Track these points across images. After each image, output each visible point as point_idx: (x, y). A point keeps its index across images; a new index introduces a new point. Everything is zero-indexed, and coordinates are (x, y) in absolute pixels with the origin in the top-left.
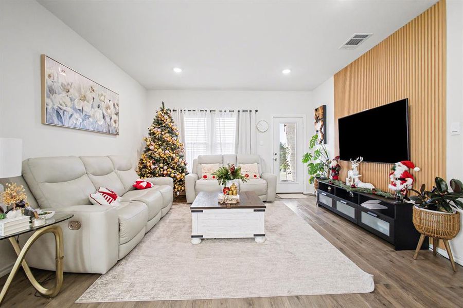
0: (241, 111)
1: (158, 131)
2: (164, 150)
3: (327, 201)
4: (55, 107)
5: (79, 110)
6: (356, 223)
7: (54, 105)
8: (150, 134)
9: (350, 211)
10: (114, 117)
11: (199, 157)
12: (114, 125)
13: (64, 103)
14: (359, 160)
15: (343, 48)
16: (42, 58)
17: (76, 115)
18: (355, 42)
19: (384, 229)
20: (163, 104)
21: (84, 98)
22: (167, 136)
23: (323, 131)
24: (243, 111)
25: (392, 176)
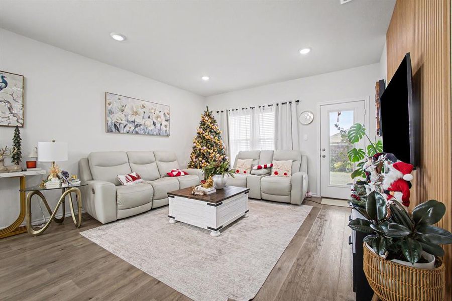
0: (280, 104)
4: (113, 122)
5: (132, 121)
7: (112, 120)
11: (239, 153)
12: (165, 129)
13: (120, 118)
17: (130, 125)
20: (207, 107)
21: (136, 113)
24: (282, 104)
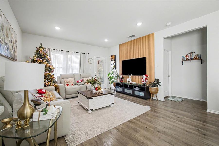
0: (82, 53)
3: (120, 90)
5: (6, 43)
6: (133, 95)
9: (130, 92)
10: (15, 49)
11: (61, 75)
14: (131, 75)
15: (128, 37)
18: (131, 37)
19: (142, 95)
20: (41, 44)
21: (7, 36)
23: (114, 64)
24: (83, 53)
25: (143, 79)
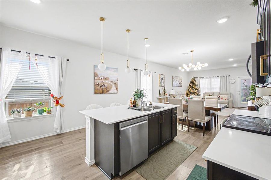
1: (191, 85)
2: (193, 90)
8: (189, 86)
10: (181, 83)
11: (205, 92)
16: (173, 76)
20: (193, 77)
22: (194, 86)
